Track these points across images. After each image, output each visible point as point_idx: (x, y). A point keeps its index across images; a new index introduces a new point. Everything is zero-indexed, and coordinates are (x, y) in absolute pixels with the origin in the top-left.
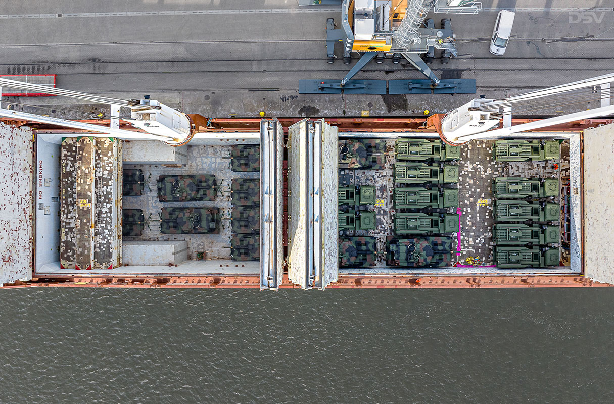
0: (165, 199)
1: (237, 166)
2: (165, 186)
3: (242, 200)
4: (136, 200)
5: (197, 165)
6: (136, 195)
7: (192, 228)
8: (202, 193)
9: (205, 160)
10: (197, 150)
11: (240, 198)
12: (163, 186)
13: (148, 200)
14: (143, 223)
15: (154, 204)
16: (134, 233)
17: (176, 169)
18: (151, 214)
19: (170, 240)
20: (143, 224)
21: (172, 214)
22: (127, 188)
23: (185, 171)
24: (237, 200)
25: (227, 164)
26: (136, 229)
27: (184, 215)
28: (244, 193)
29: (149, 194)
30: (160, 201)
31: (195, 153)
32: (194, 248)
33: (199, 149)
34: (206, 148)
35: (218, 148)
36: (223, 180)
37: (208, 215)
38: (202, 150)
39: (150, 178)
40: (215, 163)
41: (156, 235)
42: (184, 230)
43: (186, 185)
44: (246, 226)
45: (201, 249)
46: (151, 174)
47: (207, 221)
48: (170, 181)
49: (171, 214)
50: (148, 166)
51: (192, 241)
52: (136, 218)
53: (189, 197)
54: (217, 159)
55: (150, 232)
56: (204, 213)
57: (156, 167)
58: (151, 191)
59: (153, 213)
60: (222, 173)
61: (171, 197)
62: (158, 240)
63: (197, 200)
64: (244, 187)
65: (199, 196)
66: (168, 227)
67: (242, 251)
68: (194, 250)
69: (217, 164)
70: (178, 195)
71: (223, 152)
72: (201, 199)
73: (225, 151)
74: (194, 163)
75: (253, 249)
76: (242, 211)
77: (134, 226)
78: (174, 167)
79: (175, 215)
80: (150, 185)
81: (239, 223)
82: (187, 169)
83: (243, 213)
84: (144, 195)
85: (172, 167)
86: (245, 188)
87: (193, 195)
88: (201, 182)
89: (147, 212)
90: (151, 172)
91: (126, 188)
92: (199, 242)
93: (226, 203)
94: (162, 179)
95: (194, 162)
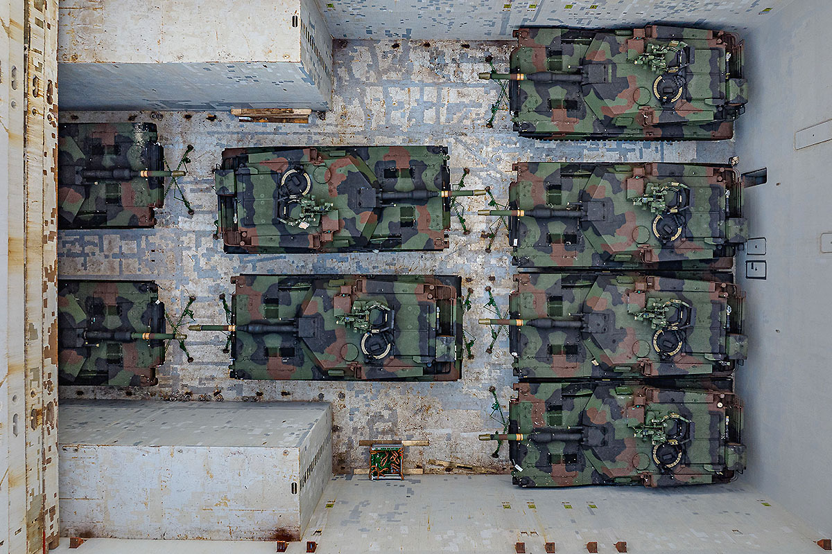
0: (248, 242)
1: (538, 111)
2: (250, 187)
3: (558, 248)
4: (134, 245)
5: (369, 115)
6: (133, 225)
7: (361, 360)
8: (397, 219)
9: (397, 94)
10: (367, 57)
11: (550, 239)
12: (242, 187)
13: (179, 247)
14: (158, 336)
15: (202, 262)
16: (122, 377)
17: (285, 127)
18: (192, 299)
19: (266, 397)
20: (161, 343)
21: (275, 301)
22: (97, 198)
23: (325, 133)
24: (536, 246)
25: (482, 111)
26: (134, 359)
27: (329, 305)
28: (564, 219)
29: (184, 223)
30: (226, 249)
31: (359, 69)
32: (355, 430)
33: (374, 55)
34: (401, 49)
35: (448, 52)
36: (466, 171)
37: (426, 308)
38: (385, 56)
39: (186, 160)
40: (437, 105)
41: (213, 378)
42: (325, 366)
43: (337, 183)
44: (571, 350)
45: (384, 433)
46: (190, 148)
47: (421, 330)
48: (268, 168)
49: (270, 301)
50: (178, 117)
51: (351, 401)
52: (134, 315)
53: (345, 233)
54: (444, 91)
55: (191, 367)
56: (408, 295)
57: (212, 119)
58: (191, 212)
59: (199, 295)
60: (465, 144)
61: (275, 232)
62: (222, 400)
63: (376, 246)
64: (565, 194)
65: (383, 230)
66: (262, 354)
67: (558, 450)
68: (357, 439)
69: (444, 111)
70: (304, 225)
71: (466, 67)
72: (392, 244)
73: (474, 60)
74: (355, 107)
75: (604, 443)
76: (558, 292)
77: (123, 347)
78: (281, 121)
79: (289, 304)
80: (188, 188)
81: (545, 339)
82: (329, 129)
83: (560, 299)
84: (167, 225)
85: (271, 120)
86: (567, 198)
87: (361, 226)
88: (391, 174)
89: (177, 293)
90: (192, 140)
91: (92, 197)
92: (375, 408)
93: (480, 259)
94: (234, 160)
95: (356, 102)
